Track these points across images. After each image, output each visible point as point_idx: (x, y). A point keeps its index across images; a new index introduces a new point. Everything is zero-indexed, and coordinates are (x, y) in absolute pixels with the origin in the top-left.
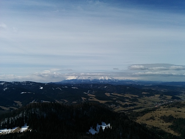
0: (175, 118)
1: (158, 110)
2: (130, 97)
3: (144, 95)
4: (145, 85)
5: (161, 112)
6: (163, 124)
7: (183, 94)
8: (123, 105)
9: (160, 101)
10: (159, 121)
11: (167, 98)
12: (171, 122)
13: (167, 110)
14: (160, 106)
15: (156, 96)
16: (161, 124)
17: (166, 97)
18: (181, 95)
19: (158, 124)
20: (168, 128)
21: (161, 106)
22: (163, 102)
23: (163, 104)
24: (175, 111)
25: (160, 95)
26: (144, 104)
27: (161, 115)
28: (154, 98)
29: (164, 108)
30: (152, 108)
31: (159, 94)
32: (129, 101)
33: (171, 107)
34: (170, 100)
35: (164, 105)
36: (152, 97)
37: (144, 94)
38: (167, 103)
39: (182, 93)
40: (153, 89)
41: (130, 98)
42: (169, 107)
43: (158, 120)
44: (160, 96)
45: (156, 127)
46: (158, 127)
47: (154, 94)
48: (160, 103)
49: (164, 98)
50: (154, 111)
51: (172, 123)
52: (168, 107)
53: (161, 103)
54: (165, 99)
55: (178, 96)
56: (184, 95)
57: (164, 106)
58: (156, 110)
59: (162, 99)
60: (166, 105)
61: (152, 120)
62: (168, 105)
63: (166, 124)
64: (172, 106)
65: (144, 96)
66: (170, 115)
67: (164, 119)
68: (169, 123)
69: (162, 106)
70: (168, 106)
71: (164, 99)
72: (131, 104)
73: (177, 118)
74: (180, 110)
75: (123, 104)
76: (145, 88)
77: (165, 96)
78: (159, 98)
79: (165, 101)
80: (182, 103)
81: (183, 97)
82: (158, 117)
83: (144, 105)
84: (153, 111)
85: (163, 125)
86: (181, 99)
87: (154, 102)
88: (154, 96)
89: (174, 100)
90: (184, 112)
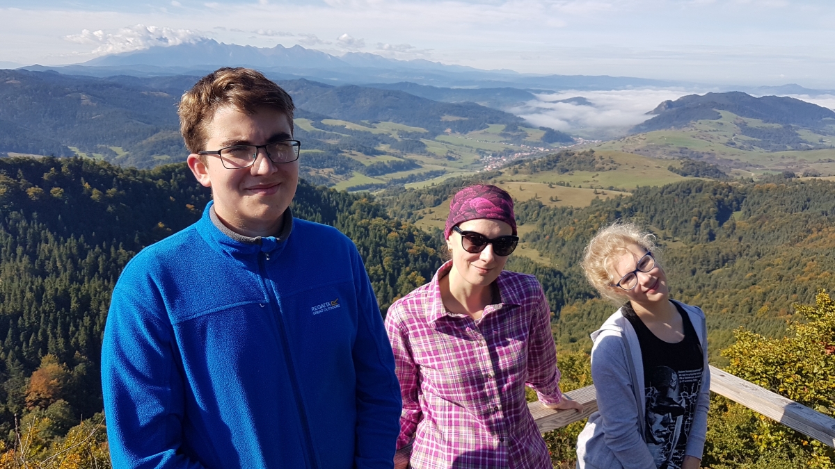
0: (549, 210)
2: (395, 135)
3: (448, 126)
4: (455, 87)
8: (367, 164)
9: (501, 150)
11: (529, 139)
13: (525, 181)
14: (501, 168)
15: (492, 128)
17: (527, 135)
21: (505, 167)
22: (511, 152)
23: (513, 158)
24: (550, 185)
25: (503, 126)
26: (446, 161)
28: (483, 138)
29: (516, 172)
30: (473, 173)
31: (500, 123)
32: (392, 151)
33: (538, 169)
34: (537, 144)
35: (516, 163)
36: (475, 134)
37: (448, 124)
38: (525, 156)
40: (482, 104)
41: (397, 137)
42: (533, 170)
44: (507, 129)
47: (486, 121)
48: (501, 155)
49: (520, 137)
51: (535, 225)
52: (530, 170)
53: (505, 156)
54: (520, 142)
57: (517, 166)
59: (509, 142)
60: (520, 162)
62: (527, 164)
64: (543, 168)
65: (449, 130)
66: (534, 196)
68: (525, 225)
69: (509, 165)
70: (528, 168)
71: (518, 140)
72: (398, 159)
73: (552, 208)
74: (566, 178)
75: (368, 161)
76: (454, 100)
77: (522, 131)
78: (503, 139)
79: (521, 147)
80: (576, 154)
83: (445, 165)
86: (575, 139)
87: (481, 152)
88: (482, 131)
89: (551, 145)
90: (580, 187)
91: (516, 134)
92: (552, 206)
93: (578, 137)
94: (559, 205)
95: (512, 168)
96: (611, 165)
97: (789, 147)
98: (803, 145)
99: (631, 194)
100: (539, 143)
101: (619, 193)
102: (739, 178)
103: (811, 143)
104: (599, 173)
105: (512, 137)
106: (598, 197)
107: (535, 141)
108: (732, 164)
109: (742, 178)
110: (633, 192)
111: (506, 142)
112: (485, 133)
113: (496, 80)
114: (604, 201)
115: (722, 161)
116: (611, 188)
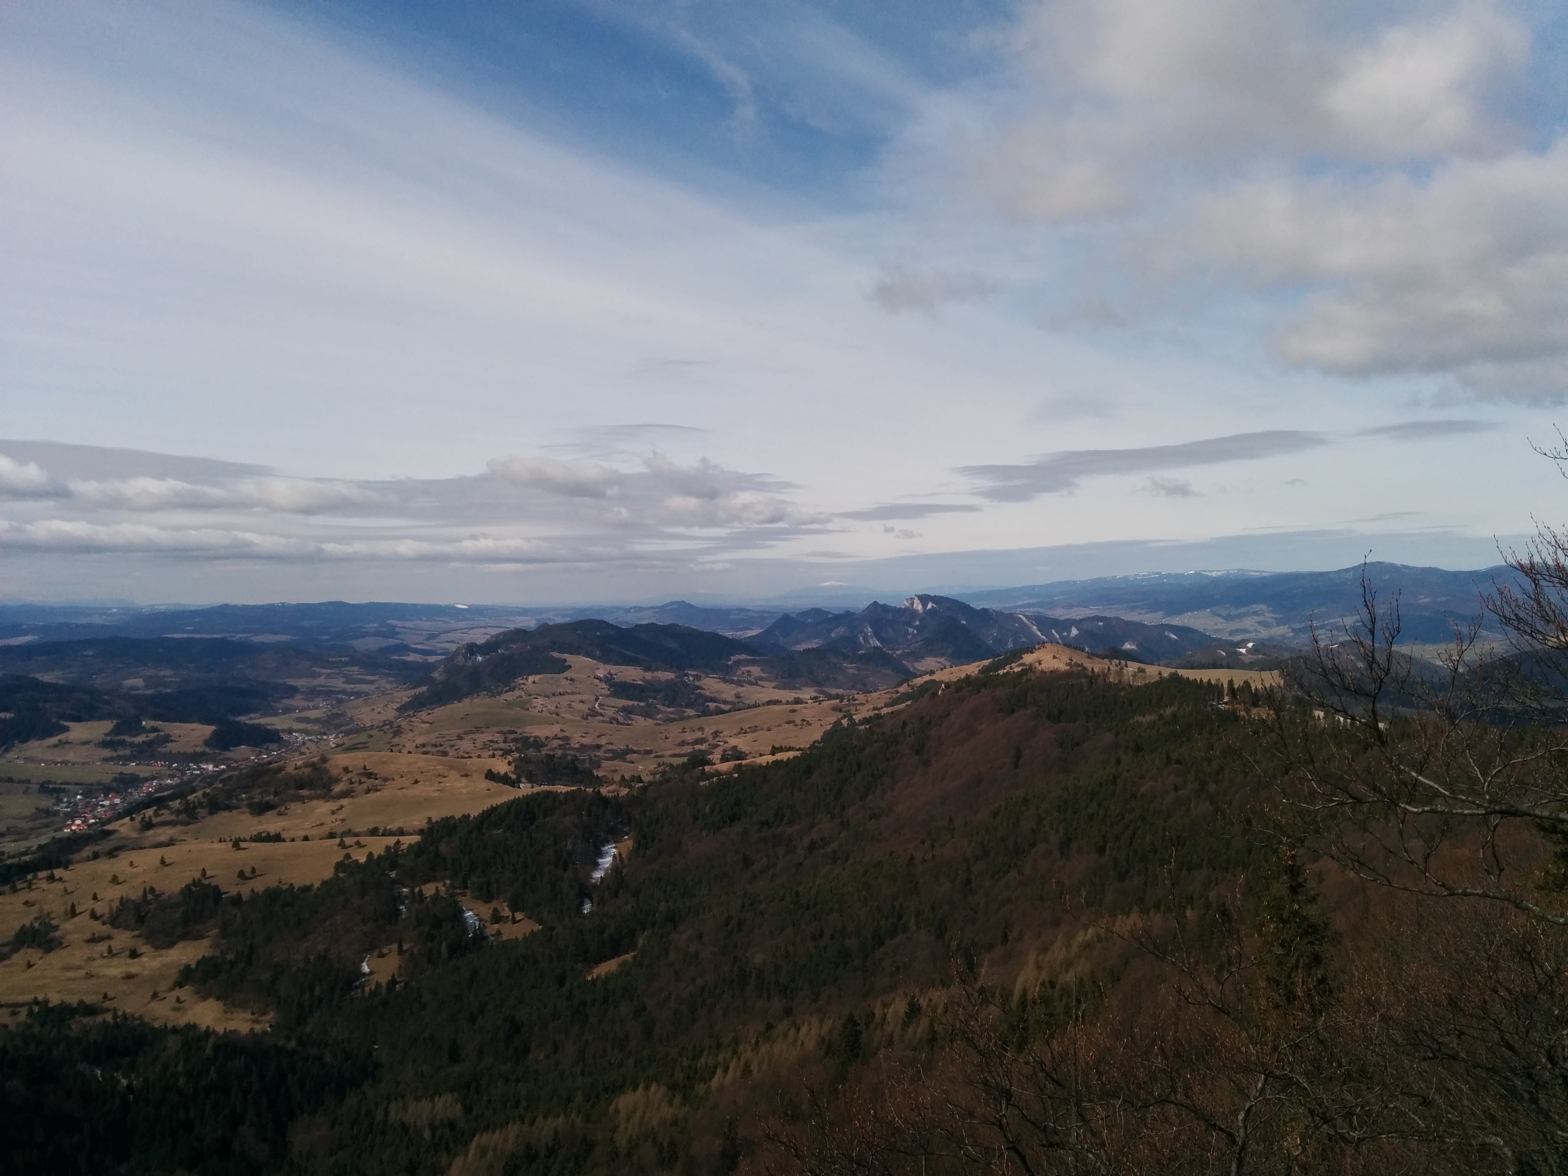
0: (237, 901)
1: (88, 851)
5: (120, 865)
6: (133, 967)
7: (297, 701)
9: (107, 779)
10: (102, 947)
11: (172, 747)
12: (199, 937)
13: (171, 843)
14: (109, 821)
15: (78, 731)
16: (115, 969)
17: (167, 739)
18: (288, 710)
19: (89, 976)
20: (178, 992)
21: (120, 816)
22: (133, 781)
23: (137, 795)
24: (236, 844)
25: (107, 726)
27: (113, 895)
28: (58, 756)
29: (148, 825)
30: (34, 843)
31: (102, 718)
33: (202, 812)
34: (197, 758)
35: (147, 806)
36: (36, 747)
38: (169, 787)
39: (293, 691)
40: (47, 678)
42: (190, 814)
43: (94, 940)
44: (117, 731)
45: (73, 1000)
46: (89, 999)
47: (63, 717)
48: (107, 790)
49: (150, 744)
50: (58, 873)
51: (206, 942)
52: (182, 817)
53: (118, 792)
54: (154, 757)
55: (263, 721)
56: (304, 709)
57: (149, 812)
58: (76, 857)
59: (127, 759)
60: (157, 802)
61: (32, 954)
62: (176, 804)
63: (156, 963)
64: (215, 806)
66: (197, 875)
67: (141, 920)
68: (180, 945)
69: (129, 812)
70: (178, 812)
71: (146, 752)
73: (245, 897)
74: (271, 824)
77: (154, 730)
78: (107, 753)
79: (158, 766)
80: (290, 769)
81: (299, 720)
82: (94, 916)
84: (42, 874)
85: (129, 977)
86: (285, 737)
87: (53, 790)
88: (54, 740)
89: (229, 754)
90: (306, 838)
91: (141, 739)
92: (245, 890)
93: (290, 731)
94: (259, 885)
95: (138, 818)
96: (369, 782)
97: (690, 712)
98: (712, 705)
99: (416, 839)
100: (203, 754)
101: (391, 841)
102: (617, 778)
103: (725, 702)
104: (344, 802)
105: (132, 745)
106: (348, 856)
107: (190, 750)
108: (600, 753)
109: (623, 777)
110: (421, 832)
111: (119, 758)
112: (60, 744)
113: (83, 621)
114: (363, 860)
115: (583, 748)
116: (374, 832)
